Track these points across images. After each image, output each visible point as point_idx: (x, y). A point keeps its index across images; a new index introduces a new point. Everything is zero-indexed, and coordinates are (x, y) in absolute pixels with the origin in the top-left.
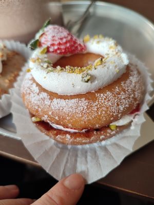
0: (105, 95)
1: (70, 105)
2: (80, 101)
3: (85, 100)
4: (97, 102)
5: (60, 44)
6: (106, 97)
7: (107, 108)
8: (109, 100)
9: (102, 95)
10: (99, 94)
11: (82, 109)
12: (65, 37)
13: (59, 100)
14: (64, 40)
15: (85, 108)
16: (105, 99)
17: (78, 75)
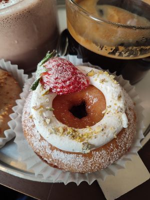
0: (101, 153)
1: (69, 159)
2: (77, 158)
3: (82, 157)
4: (92, 159)
5: (62, 87)
6: (101, 155)
7: (100, 164)
8: (103, 158)
9: (97, 153)
10: (95, 152)
11: (78, 164)
12: (69, 79)
13: (59, 152)
14: (68, 83)
15: (82, 163)
16: (99, 157)
17: (79, 143)
